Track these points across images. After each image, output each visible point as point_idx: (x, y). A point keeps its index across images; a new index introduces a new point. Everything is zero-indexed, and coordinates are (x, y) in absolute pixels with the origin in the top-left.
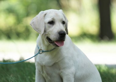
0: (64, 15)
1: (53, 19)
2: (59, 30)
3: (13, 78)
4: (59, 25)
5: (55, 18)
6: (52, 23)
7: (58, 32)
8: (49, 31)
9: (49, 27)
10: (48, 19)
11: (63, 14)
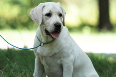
0: (61, 8)
1: (50, 11)
2: (55, 22)
3: (17, 66)
4: (56, 17)
5: (53, 11)
6: (49, 15)
7: (54, 24)
8: (47, 23)
9: (47, 19)
10: (46, 11)
11: (60, 6)
